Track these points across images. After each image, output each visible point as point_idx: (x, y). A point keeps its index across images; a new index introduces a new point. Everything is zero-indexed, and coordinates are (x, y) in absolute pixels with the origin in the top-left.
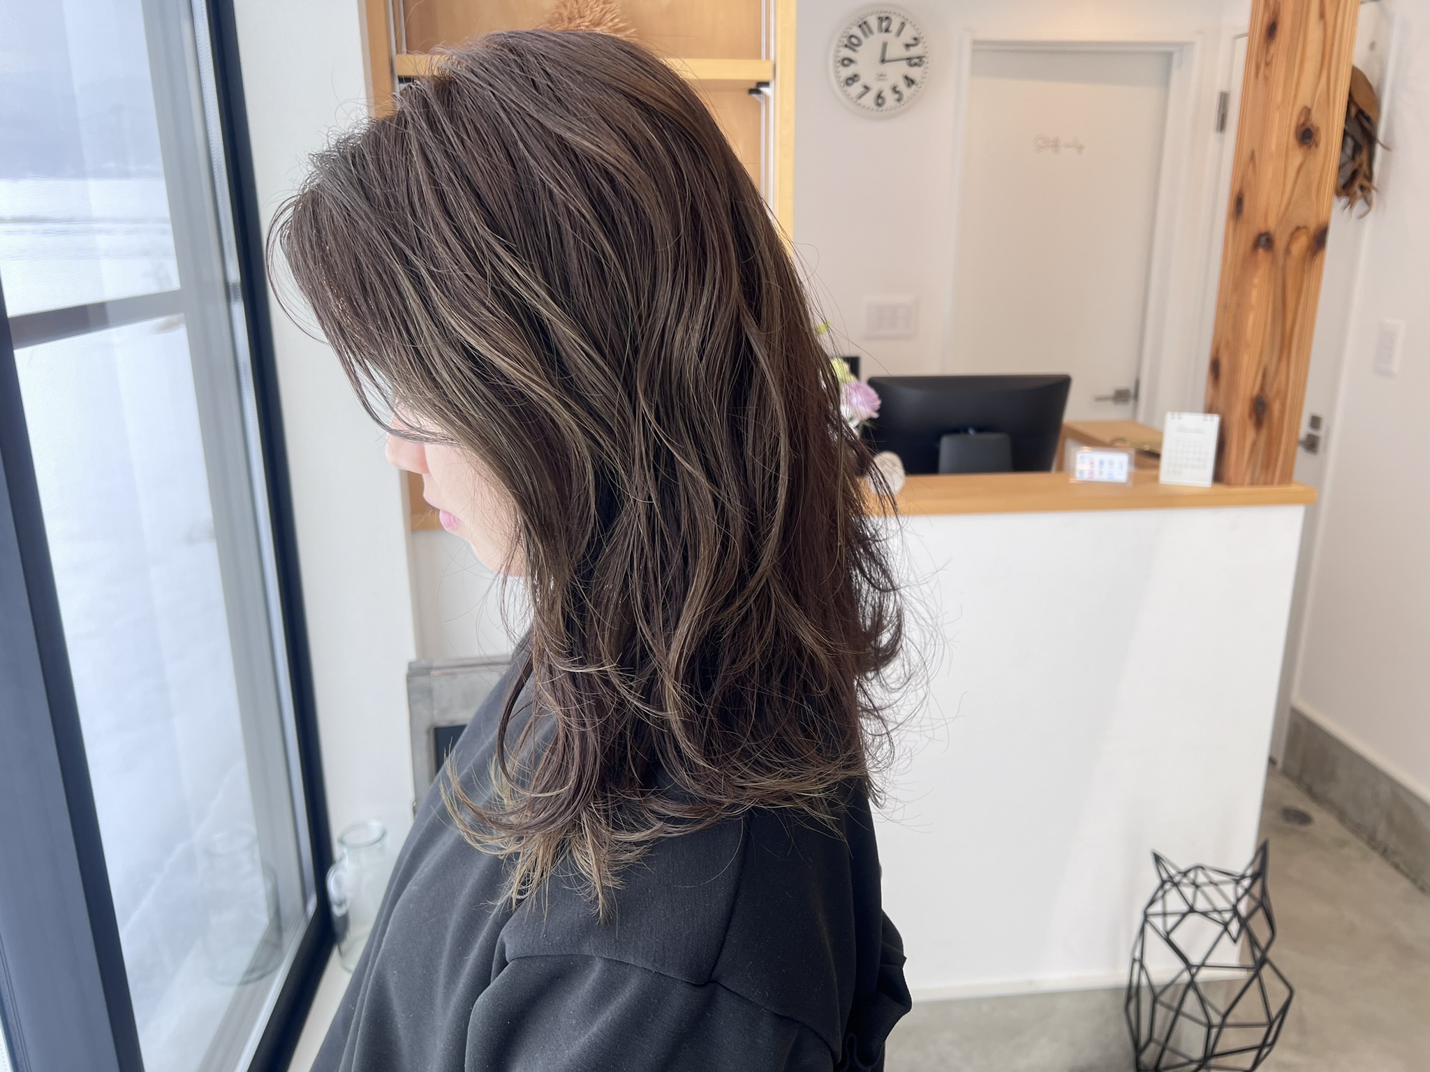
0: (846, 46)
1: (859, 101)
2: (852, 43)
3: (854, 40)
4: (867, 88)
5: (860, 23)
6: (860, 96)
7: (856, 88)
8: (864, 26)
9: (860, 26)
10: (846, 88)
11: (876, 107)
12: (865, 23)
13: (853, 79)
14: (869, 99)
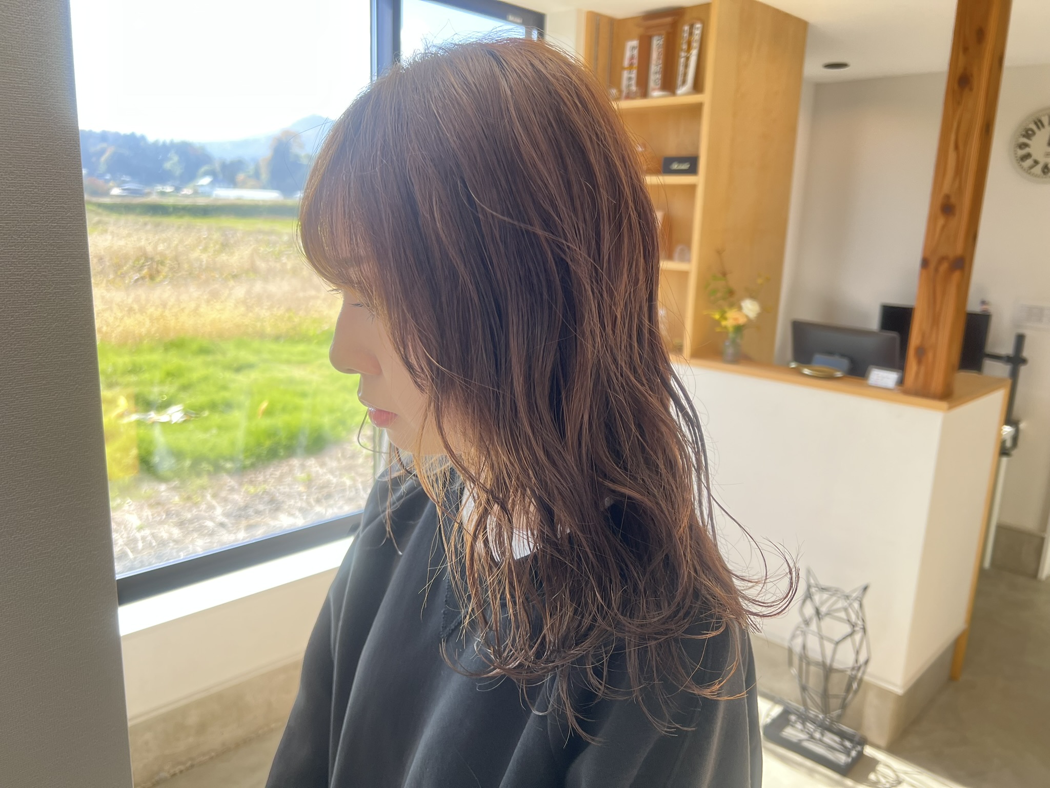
0: (1024, 136)
1: (1029, 171)
2: (1028, 134)
3: (1030, 132)
4: (1036, 162)
5: (1036, 120)
6: (1031, 167)
7: (1029, 162)
8: (1039, 124)
9: (1036, 123)
10: (1021, 162)
11: (1042, 174)
12: (1040, 121)
13: (1028, 156)
14: (1038, 169)
